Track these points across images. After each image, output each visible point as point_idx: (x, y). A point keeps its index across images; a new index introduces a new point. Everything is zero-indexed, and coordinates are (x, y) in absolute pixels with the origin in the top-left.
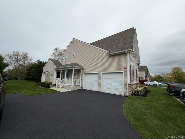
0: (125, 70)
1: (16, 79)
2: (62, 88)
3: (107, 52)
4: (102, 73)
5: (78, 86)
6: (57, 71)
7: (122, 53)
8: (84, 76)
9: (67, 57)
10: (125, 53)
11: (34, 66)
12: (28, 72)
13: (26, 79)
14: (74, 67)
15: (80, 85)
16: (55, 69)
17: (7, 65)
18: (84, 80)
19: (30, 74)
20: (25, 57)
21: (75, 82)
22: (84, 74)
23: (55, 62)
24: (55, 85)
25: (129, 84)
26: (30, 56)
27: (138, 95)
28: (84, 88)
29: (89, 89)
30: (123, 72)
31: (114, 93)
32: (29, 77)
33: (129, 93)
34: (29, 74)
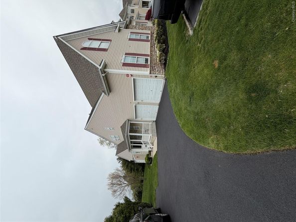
0: (130, 76)
1: (142, 181)
2: (153, 145)
3: (103, 94)
4: (135, 100)
5: (152, 127)
6: (132, 148)
7: (106, 81)
8: (139, 119)
9: (113, 136)
10: (106, 76)
11: (125, 164)
12: (134, 170)
13: (143, 171)
14: (127, 133)
15: (150, 123)
16: (130, 150)
17: (126, 199)
18: (144, 119)
19: (136, 168)
20: (115, 177)
21: (146, 131)
22: (136, 118)
23: (120, 148)
24: (150, 152)
25: (150, 73)
26: (113, 171)
27: (166, 60)
28: (155, 120)
29: (156, 114)
30: (132, 78)
31: (162, 89)
32: (140, 169)
33: (162, 75)
34: (136, 170)
